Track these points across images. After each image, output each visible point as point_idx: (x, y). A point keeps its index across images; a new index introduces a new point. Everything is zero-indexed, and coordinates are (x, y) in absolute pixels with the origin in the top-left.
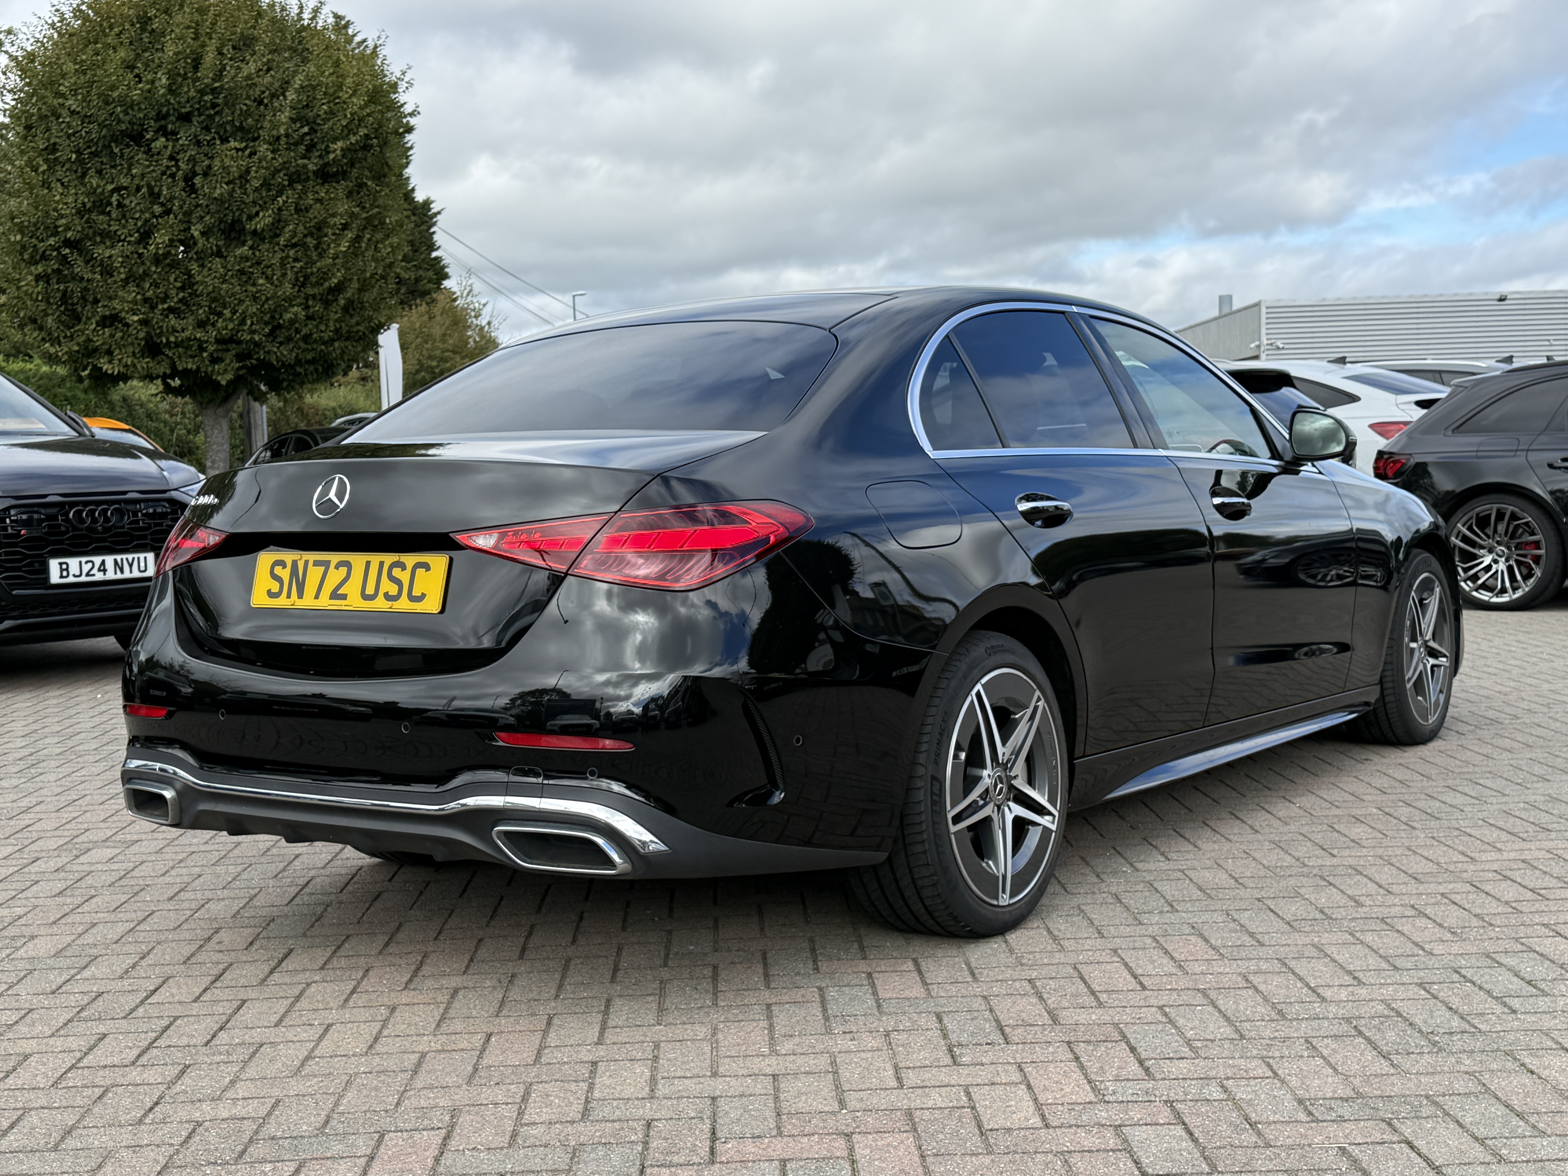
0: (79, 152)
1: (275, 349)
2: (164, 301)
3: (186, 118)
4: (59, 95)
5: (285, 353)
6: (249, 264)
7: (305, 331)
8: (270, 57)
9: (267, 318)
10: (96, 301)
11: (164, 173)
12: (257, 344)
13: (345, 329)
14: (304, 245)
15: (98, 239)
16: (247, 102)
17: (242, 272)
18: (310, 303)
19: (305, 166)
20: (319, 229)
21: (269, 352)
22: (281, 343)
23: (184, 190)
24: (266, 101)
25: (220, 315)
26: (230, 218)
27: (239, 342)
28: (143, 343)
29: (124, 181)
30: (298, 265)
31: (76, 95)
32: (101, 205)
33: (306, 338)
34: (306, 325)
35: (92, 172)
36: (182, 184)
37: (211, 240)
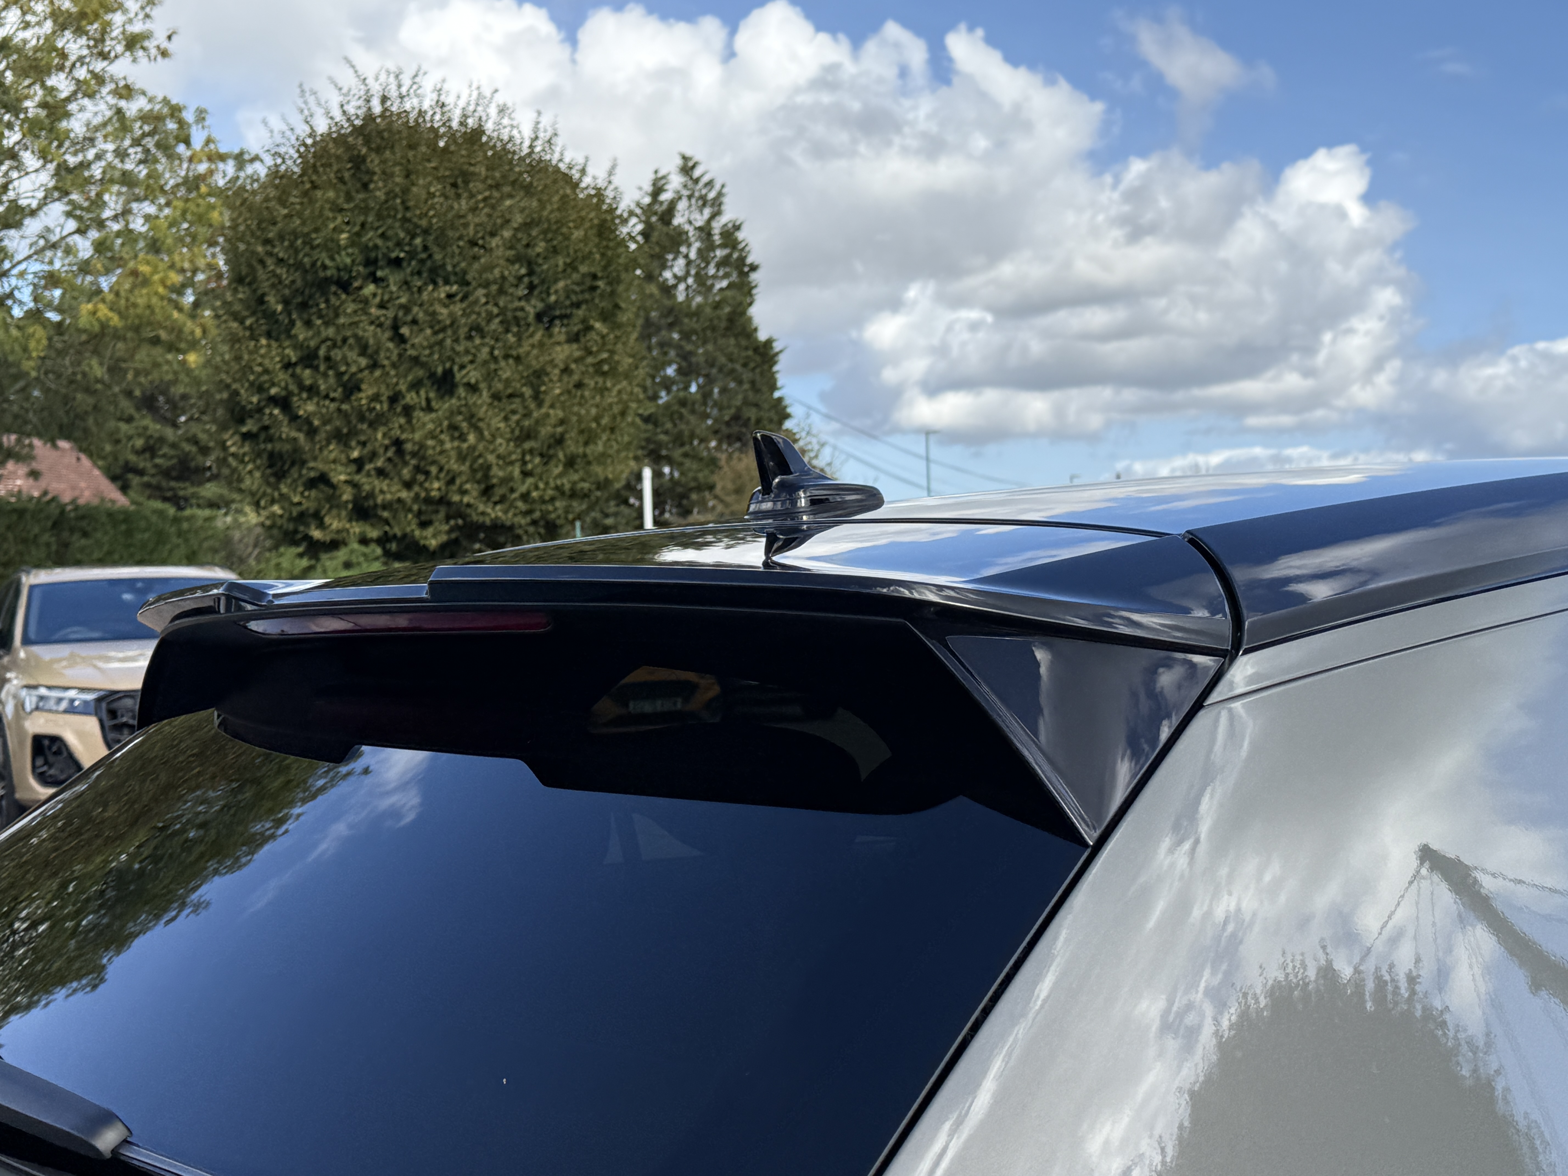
0: (286, 302)
1: (489, 510)
2: (371, 460)
3: (397, 263)
4: (267, 242)
5: (500, 514)
6: (460, 418)
7: (523, 489)
8: (487, 194)
9: (479, 475)
10: (303, 463)
11: (372, 323)
12: (469, 505)
13: (567, 487)
14: (521, 395)
15: (305, 395)
16: (461, 243)
17: (453, 427)
18: (528, 458)
19: (522, 309)
20: (539, 377)
21: (483, 514)
22: (496, 503)
23: (391, 339)
24: (480, 242)
25: (427, 473)
26: (440, 370)
27: (449, 504)
28: (350, 506)
29: (331, 332)
30: (515, 418)
31: (282, 242)
32: (309, 359)
33: (525, 497)
34: (523, 482)
35: (299, 324)
36: (388, 334)
37: (422, 393)
